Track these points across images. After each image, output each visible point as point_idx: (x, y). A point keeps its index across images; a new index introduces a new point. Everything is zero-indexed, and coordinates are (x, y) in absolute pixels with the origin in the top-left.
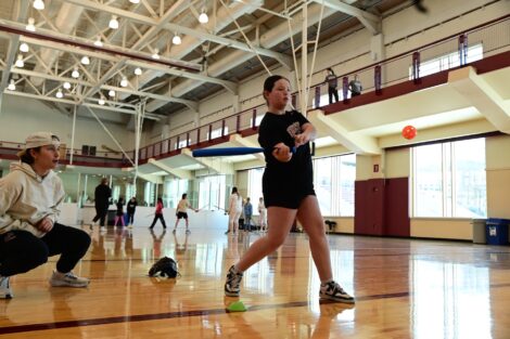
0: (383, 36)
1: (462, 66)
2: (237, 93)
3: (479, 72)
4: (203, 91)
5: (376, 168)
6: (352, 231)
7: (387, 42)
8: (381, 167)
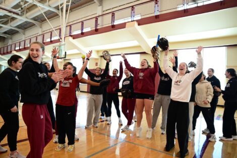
0: (103, 7)
1: (132, 21)
2: (41, 27)
3: (139, 25)
4: (25, 25)
5: (97, 64)
6: (86, 91)
7: (104, 10)
8: (99, 64)
